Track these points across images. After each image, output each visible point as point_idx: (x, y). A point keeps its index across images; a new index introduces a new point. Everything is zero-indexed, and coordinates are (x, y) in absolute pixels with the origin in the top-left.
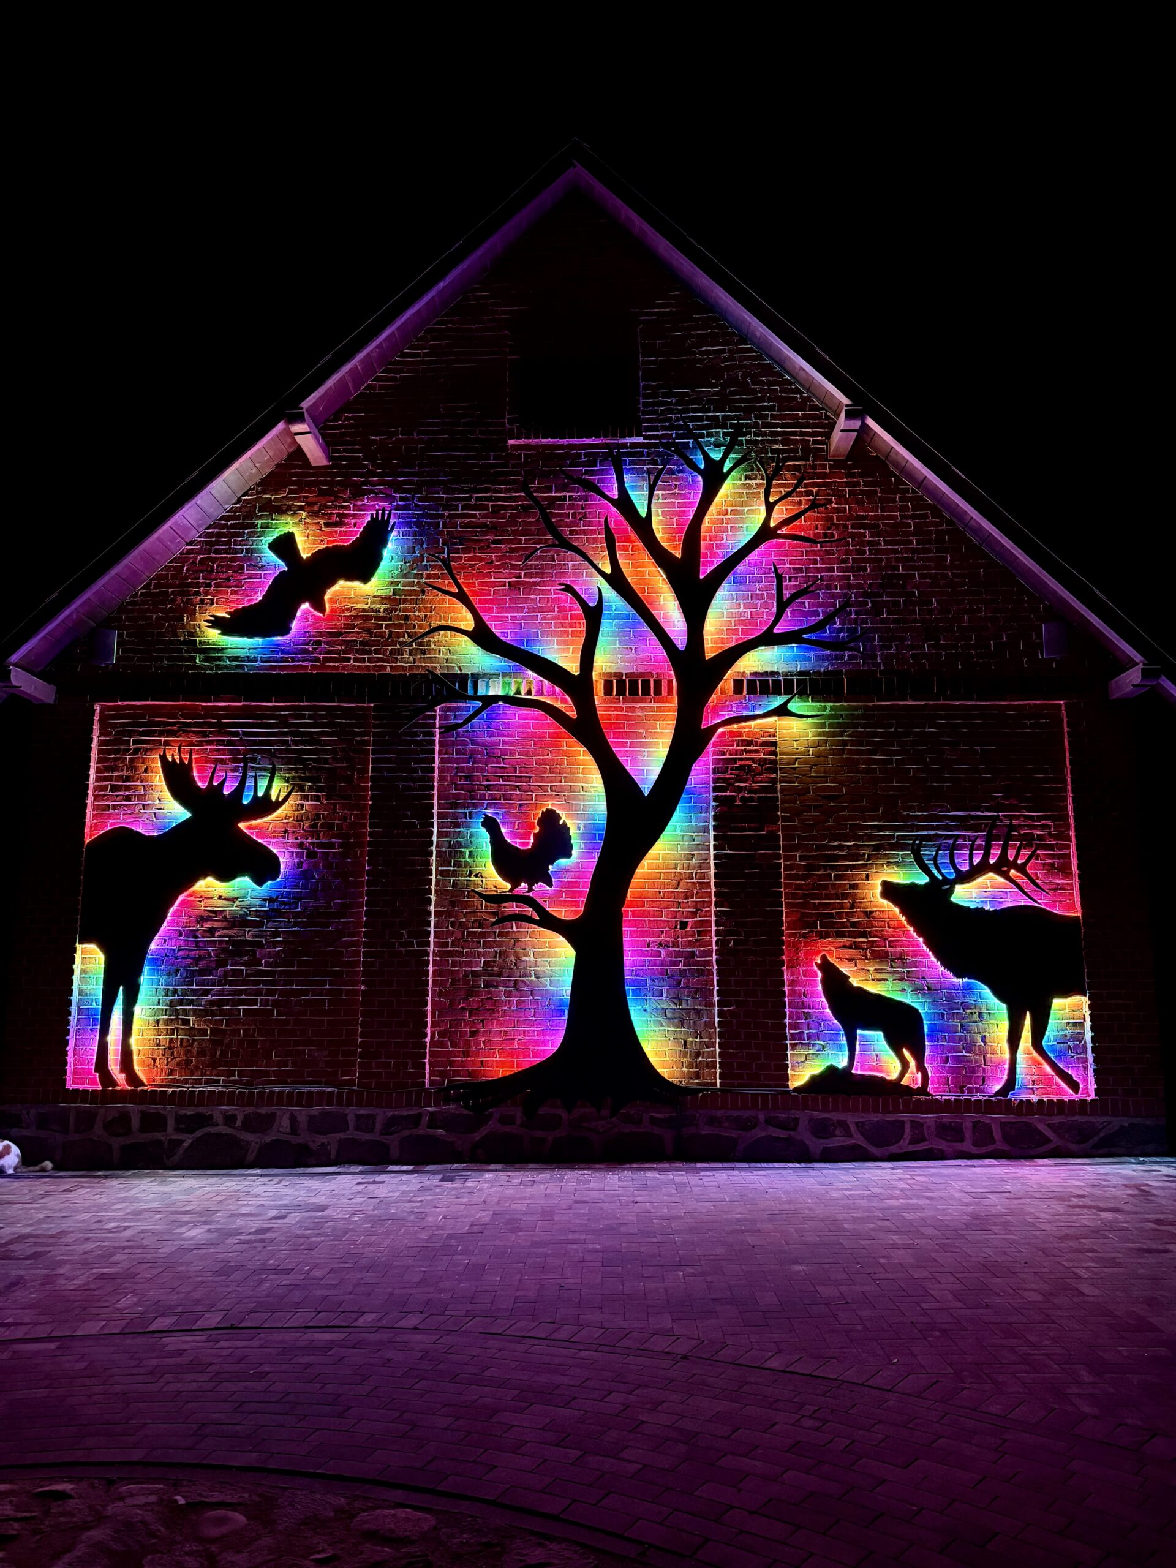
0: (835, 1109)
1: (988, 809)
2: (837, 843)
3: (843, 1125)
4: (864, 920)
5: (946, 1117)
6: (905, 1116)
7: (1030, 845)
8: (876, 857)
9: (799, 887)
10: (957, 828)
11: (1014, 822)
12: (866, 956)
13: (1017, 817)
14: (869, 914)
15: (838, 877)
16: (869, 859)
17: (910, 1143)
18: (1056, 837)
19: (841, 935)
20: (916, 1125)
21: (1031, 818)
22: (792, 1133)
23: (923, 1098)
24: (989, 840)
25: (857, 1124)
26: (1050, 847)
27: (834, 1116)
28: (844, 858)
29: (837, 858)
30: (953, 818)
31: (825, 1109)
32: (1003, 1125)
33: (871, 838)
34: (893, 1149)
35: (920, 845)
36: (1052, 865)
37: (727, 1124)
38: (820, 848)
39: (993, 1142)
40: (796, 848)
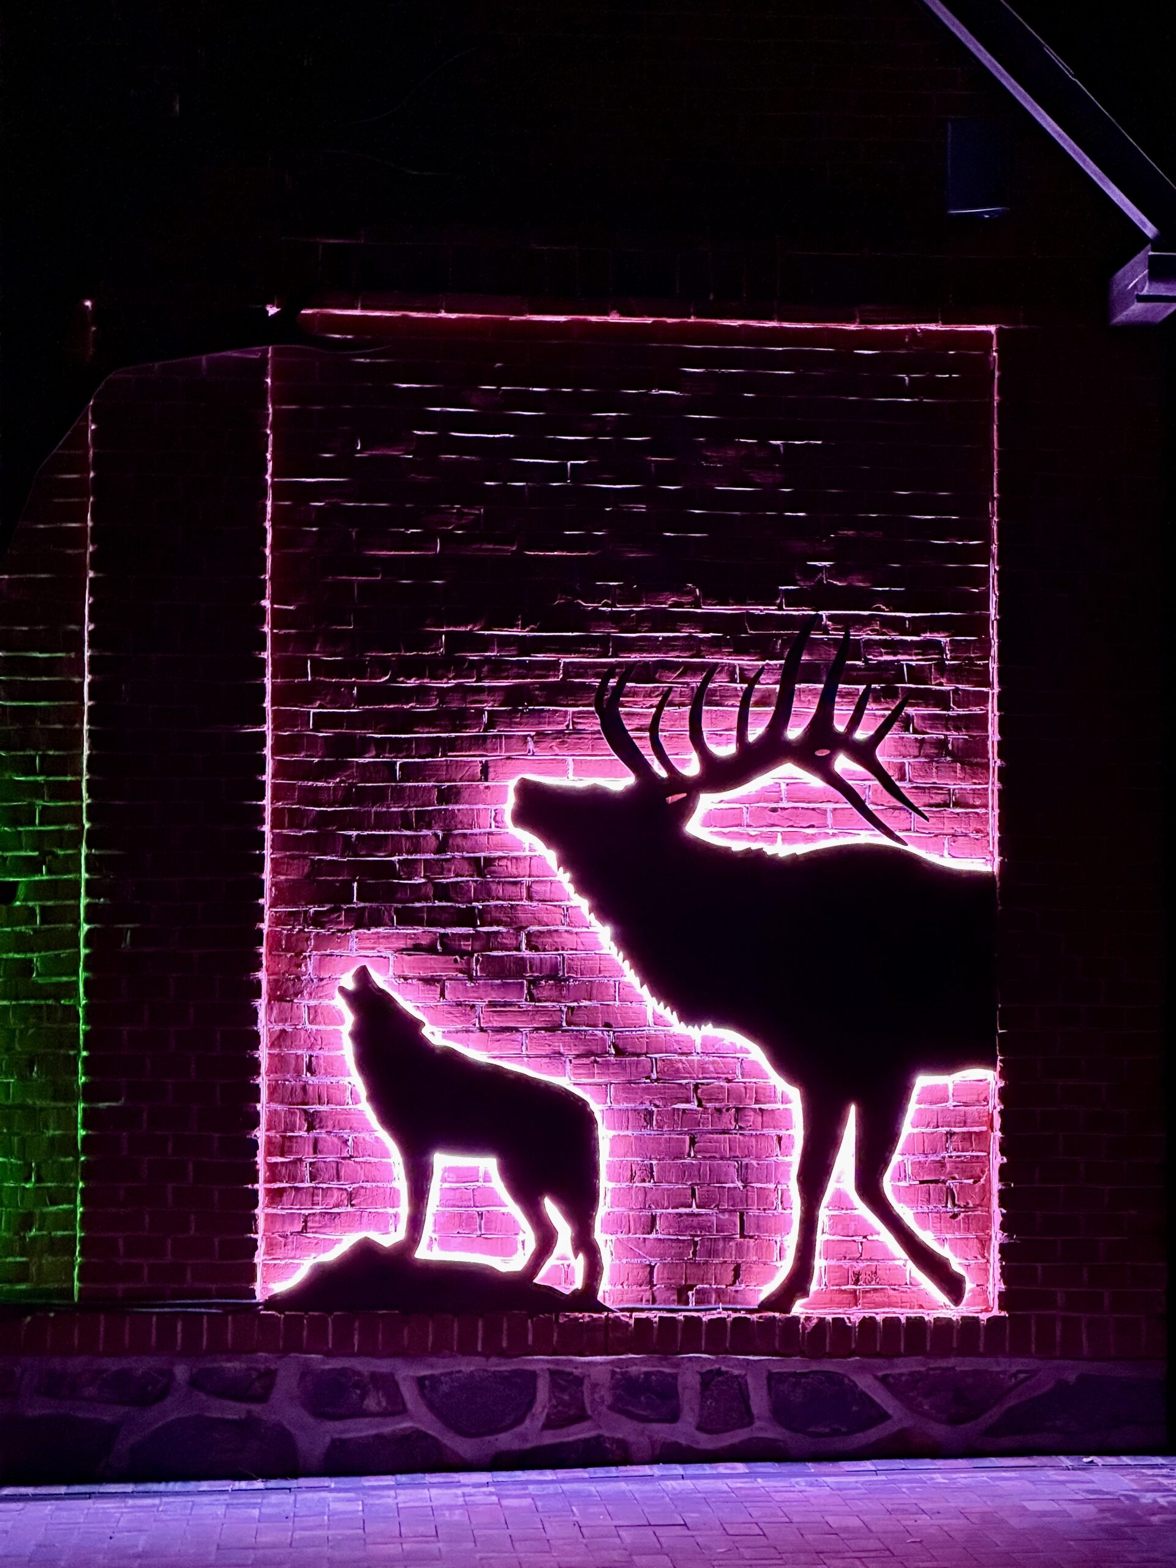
0: (368, 1350)
1: (794, 599)
2: (412, 682)
3: (387, 1384)
4: (470, 880)
5: (636, 1363)
6: (540, 1362)
7: (889, 693)
8: (509, 719)
9: (313, 796)
10: (715, 646)
11: (854, 635)
12: (468, 972)
13: (864, 623)
14: (482, 867)
15: (410, 772)
16: (491, 725)
17: (549, 1425)
18: (955, 674)
19: (408, 918)
20: (563, 1381)
21: (897, 625)
22: (256, 1408)
23: (585, 1317)
24: (789, 678)
25: (420, 1381)
26: (941, 700)
27: (364, 1366)
28: (427, 720)
29: (411, 721)
30: (707, 622)
31: (342, 1348)
32: (774, 1380)
33: (498, 669)
34: (505, 1441)
35: (619, 690)
36: (941, 744)
37: (90, 1391)
38: (368, 694)
39: (747, 1418)
40: (307, 695)
